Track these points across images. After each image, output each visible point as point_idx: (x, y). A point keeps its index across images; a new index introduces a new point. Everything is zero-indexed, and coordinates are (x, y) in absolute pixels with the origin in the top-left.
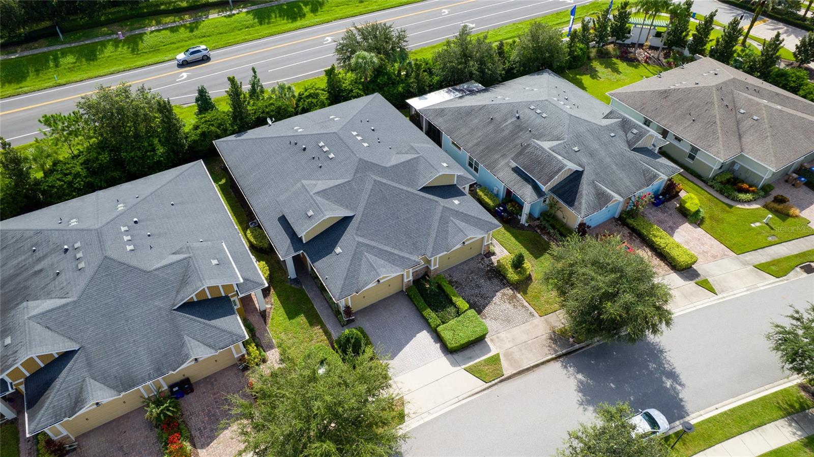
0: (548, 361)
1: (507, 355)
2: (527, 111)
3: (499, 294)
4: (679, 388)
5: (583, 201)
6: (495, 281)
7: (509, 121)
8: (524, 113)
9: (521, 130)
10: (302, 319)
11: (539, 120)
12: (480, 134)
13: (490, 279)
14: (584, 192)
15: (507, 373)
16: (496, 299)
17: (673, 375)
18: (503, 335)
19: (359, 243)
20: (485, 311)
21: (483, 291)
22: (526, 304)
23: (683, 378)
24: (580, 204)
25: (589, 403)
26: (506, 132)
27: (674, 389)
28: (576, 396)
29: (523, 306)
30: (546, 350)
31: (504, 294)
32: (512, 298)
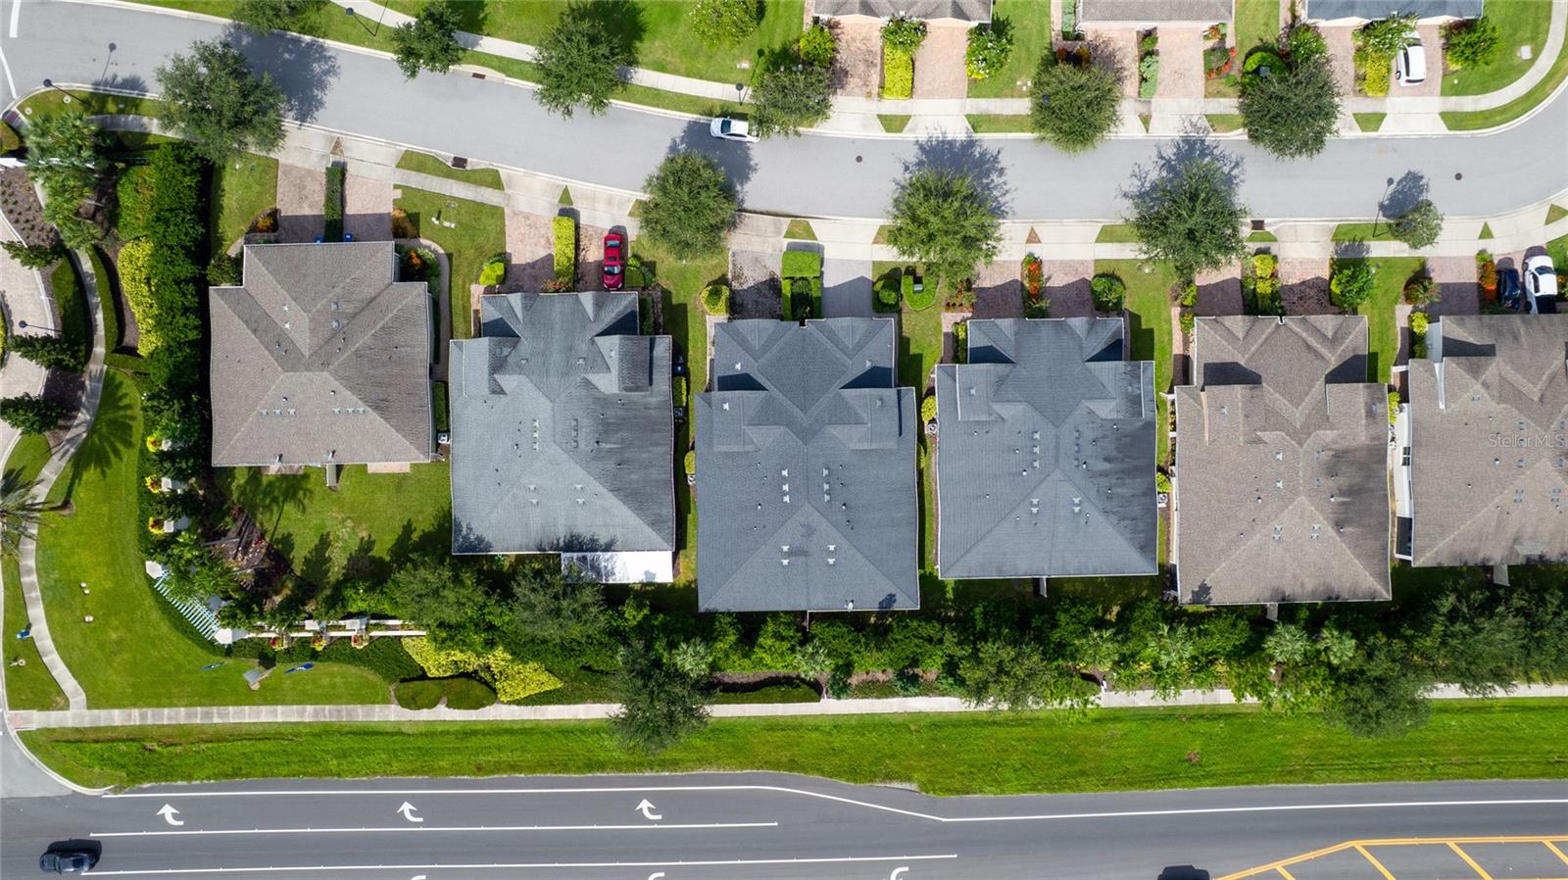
0: (750, 212)
1: (778, 233)
2: (582, 445)
3: (745, 287)
4: (678, 140)
5: (621, 308)
6: (738, 300)
7: (608, 446)
8: (586, 443)
9: (608, 424)
10: (913, 350)
11: (585, 422)
12: (644, 455)
13: (742, 305)
14: (613, 315)
15: (789, 220)
16: (751, 283)
17: (673, 148)
18: (770, 251)
19: (851, 359)
20: (767, 278)
21: (755, 297)
22: (730, 266)
23: (669, 143)
24: (626, 307)
25: (750, 168)
26: (624, 434)
27: (682, 142)
28: (754, 176)
29: (734, 265)
30: (746, 221)
31: (741, 284)
32: (736, 277)
